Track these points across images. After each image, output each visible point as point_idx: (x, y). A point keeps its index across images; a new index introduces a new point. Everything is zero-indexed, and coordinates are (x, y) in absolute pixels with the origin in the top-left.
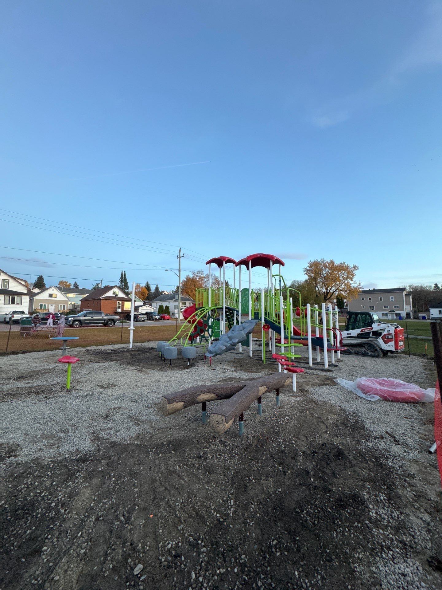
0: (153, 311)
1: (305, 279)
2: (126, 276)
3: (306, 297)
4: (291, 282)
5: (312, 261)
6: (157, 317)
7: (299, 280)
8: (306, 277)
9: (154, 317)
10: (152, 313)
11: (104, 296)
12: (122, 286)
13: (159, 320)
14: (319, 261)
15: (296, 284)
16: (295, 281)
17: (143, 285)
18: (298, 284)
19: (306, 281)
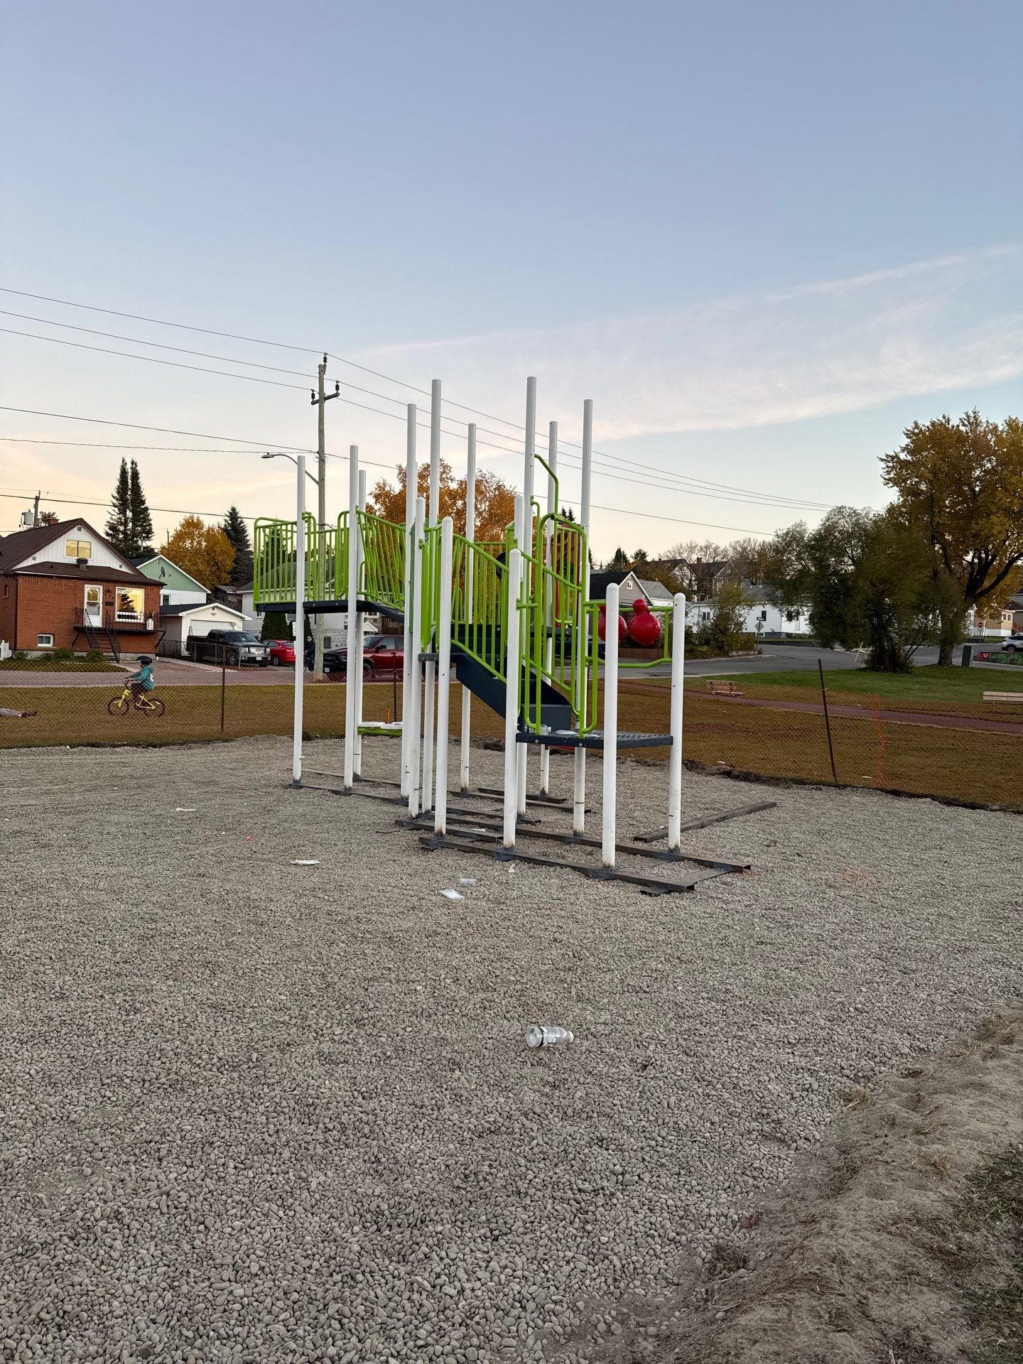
0: (239, 628)
1: (886, 505)
2: (142, 481)
3: (883, 581)
4: (824, 515)
5: (925, 423)
6: (257, 653)
7: (859, 507)
8: (892, 496)
9: (243, 651)
10: (235, 636)
11: (28, 562)
12: (125, 524)
13: (263, 663)
14: (954, 422)
15: (845, 524)
16: (840, 510)
17: (214, 520)
18: (856, 524)
19: (892, 510)
